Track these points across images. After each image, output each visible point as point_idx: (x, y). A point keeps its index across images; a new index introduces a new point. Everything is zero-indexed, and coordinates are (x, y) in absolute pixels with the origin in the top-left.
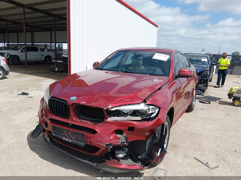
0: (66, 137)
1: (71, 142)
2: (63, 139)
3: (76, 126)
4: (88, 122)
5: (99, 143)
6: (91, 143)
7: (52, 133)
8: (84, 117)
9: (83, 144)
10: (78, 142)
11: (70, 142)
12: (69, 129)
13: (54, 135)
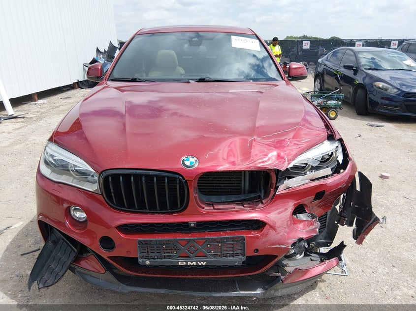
0: (188, 257)
1: (204, 264)
2: (180, 263)
3: (206, 223)
4: (234, 208)
5: (277, 246)
6: (257, 251)
7: (140, 261)
8: (223, 199)
9: (238, 260)
10: (224, 258)
11: (202, 265)
12: (190, 237)
13: (148, 262)
